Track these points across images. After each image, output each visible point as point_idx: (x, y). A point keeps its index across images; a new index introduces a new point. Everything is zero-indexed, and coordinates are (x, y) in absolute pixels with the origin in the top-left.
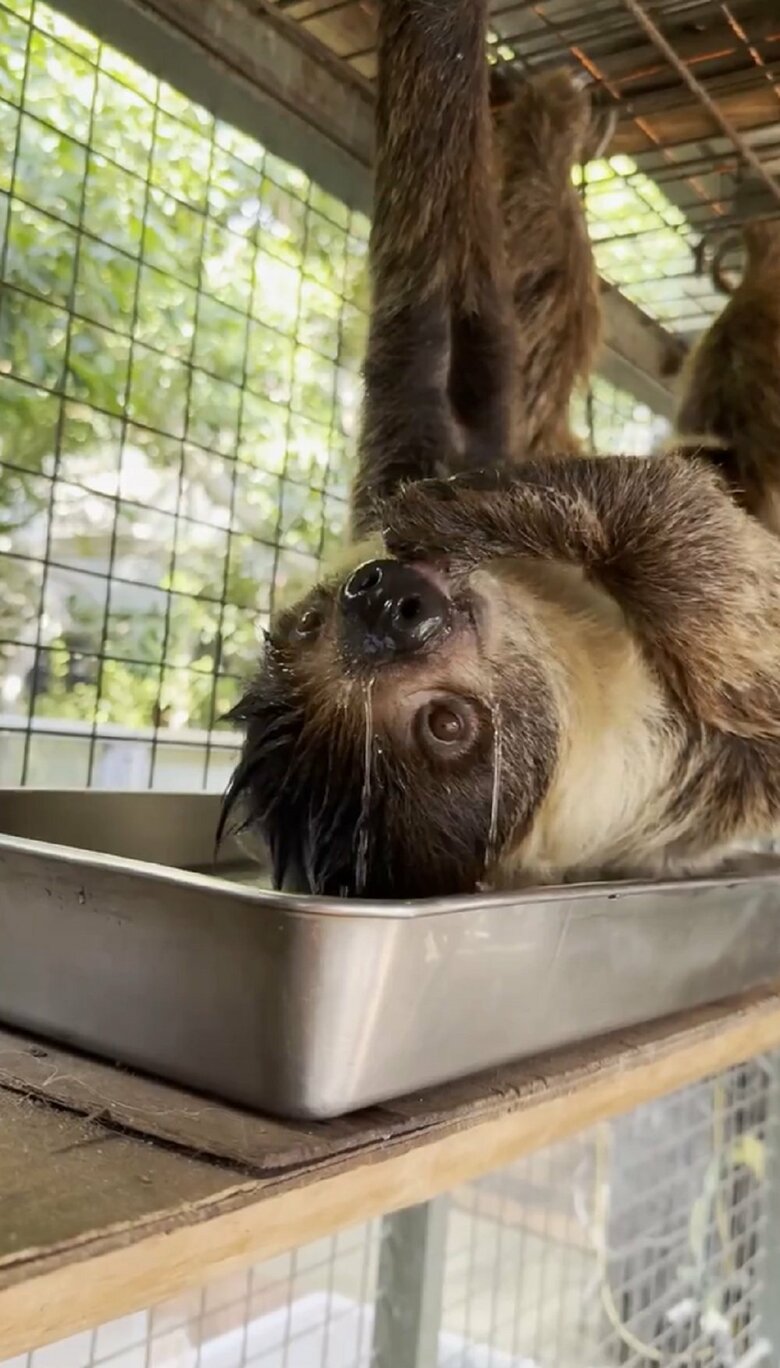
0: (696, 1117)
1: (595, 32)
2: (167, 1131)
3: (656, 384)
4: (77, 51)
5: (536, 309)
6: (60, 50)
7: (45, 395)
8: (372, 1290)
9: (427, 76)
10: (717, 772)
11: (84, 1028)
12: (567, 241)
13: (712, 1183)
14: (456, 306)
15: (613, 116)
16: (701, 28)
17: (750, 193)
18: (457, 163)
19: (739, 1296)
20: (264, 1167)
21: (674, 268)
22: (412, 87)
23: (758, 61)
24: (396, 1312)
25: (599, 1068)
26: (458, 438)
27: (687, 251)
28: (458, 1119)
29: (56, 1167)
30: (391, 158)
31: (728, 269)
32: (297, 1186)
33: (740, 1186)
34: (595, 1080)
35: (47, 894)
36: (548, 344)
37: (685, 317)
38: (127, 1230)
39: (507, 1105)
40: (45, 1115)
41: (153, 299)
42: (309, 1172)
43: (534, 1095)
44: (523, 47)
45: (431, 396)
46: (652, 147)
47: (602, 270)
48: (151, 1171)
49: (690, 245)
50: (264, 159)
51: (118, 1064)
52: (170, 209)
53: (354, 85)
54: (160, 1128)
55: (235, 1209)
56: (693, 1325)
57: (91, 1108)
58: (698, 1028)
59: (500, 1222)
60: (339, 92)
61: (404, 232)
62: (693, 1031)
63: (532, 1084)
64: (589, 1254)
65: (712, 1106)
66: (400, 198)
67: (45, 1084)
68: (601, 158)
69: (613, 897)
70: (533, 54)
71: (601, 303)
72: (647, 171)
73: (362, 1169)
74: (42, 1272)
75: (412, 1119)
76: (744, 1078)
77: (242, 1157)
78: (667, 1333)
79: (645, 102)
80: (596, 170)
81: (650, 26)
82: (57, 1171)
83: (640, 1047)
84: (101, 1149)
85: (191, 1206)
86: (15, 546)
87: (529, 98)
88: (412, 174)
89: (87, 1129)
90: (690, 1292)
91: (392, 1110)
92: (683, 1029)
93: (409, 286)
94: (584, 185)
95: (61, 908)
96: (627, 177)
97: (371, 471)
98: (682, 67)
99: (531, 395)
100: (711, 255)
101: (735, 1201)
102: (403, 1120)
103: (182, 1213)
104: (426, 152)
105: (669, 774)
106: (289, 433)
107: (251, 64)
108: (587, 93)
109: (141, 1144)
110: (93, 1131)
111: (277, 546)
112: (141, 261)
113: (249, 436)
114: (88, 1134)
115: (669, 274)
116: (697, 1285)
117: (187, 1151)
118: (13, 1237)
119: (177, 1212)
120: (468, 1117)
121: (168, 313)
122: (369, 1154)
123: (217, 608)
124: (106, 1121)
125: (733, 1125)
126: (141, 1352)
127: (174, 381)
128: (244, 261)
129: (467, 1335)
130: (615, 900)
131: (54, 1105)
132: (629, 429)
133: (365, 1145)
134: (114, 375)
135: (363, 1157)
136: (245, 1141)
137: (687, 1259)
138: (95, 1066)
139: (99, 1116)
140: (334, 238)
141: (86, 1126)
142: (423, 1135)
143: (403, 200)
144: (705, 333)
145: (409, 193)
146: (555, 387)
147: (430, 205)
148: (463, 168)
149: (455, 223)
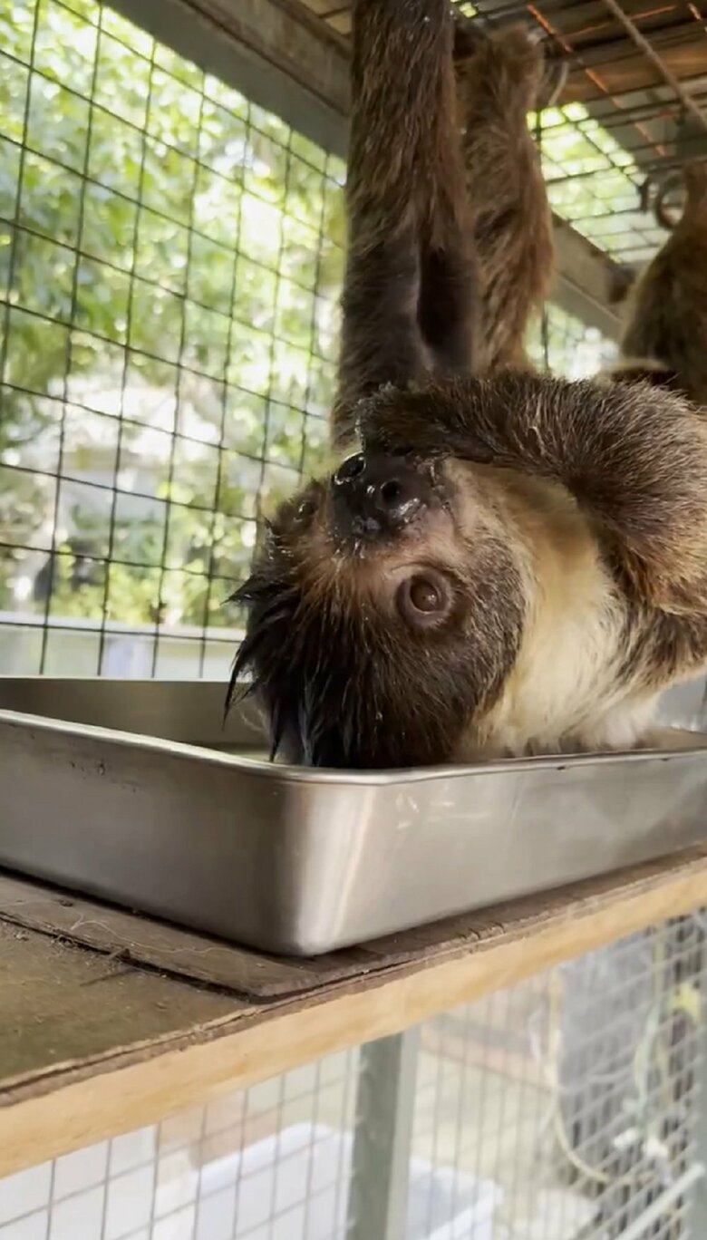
0: (638, 967)
2: (179, 965)
3: (605, 310)
5: (493, 245)
7: (48, 323)
8: (351, 1118)
9: (398, 37)
11: (104, 881)
12: (523, 182)
13: (652, 1027)
14: (425, 244)
15: (566, 68)
17: (690, 136)
18: (424, 115)
19: (676, 1126)
20: (261, 995)
21: (619, 204)
22: (384, 47)
23: (698, 16)
24: (373, 1136)
25: (549, 917)
26: (426, 358)
27: (633, 190)
28: (426, 959)
29: (84, 996)
30: (365, 112)
31: (670, 205)
32: (291, 1012)
33: (679, 1028)
34: (546, 926)
35: (71, 767)
36: (505, 277)
37: (632, 249)
38: (147, 1047)
39: (467, 946)
40: (73, 954)
41: (149, 235)
42: (300, 1000)
43: (493, 938)
44: (486, 5)
45: (403, 321)
46: (601, 95)
47: (555, 206)
48: (166, 998)
49: (636, 185)
51: (134, 912)
52: (161, 151)
53: (330, 41)
55: (238, 1030)
56: (635, 1151)
57: (113, 947)
58: (638, 883)
59: (462, 1061)
60: (317, 48)
61: (378, 177)
62: (631, 885)
63: (491, 929)
64: (543, 1090)
65: (654, 959)
66: (374, 147)
67: (73, 928)
68: (553, 106)
69: (562, 768)
70: (495, 11)
72: (600, 117)
73: (346, 999)
75: (388, 957)
76: (681, 928)
77: (244, 986)
78: (611, 1158)
79: (595, 54)
80: (550, 117)
82: (85, 999)
83: (586, 900)
84: (122, 981)
85: (201, 1028)
86: (23, 459)
87: (490, 53)
88: (385, 125)
89: (111, 965)
90: (633, 1122)
91: (371, 949)
93: (382, 226)
94: (538, 130)
95: (84, 778)
96: (579, 123)
97: (349, 390)
98: (628, 23)
99: (491, 322)
100: (654, 192)
101: (674, 1041)
102: (380, 958)
103: (193, 1034)
104: (397, 106)
106: (272, 353)
108: (542, 47)
109: (156, 976)
110: (115, 966)
111: (263, 461)
112: (139, 204)
113: (235, 358)
114: (110, 969)
115: (616, 210)
116: (640, 1115)
117: (196, 983)
118: (52, 1051)
119: (189, 1032)
120: (435, 956)
121: (160, 246)
122: (351, 986)
123: (209, 516)
124: (126, 958)
125: (673, 975)
126: (149, 1171)
127: (167, 308)
128: (230, 197)
129: (434, 1159)
130: (563, 771)
131: (81, 946)
132: (582, 350)
133: (346, 979)
134: (114, 305)
135: (345, 988)
136: (245, 973)
137: (631, 1093)
138: (115, 913)
139: (120, 955)
140: (310, 177)
141: (109, 963)
142: (397, 971)
143: (377, 148)
144: (649, 264)
145: (381, 144)
146: (512, 315)
147: (401, 152)
148: (430, 119)
149: (423, 171)
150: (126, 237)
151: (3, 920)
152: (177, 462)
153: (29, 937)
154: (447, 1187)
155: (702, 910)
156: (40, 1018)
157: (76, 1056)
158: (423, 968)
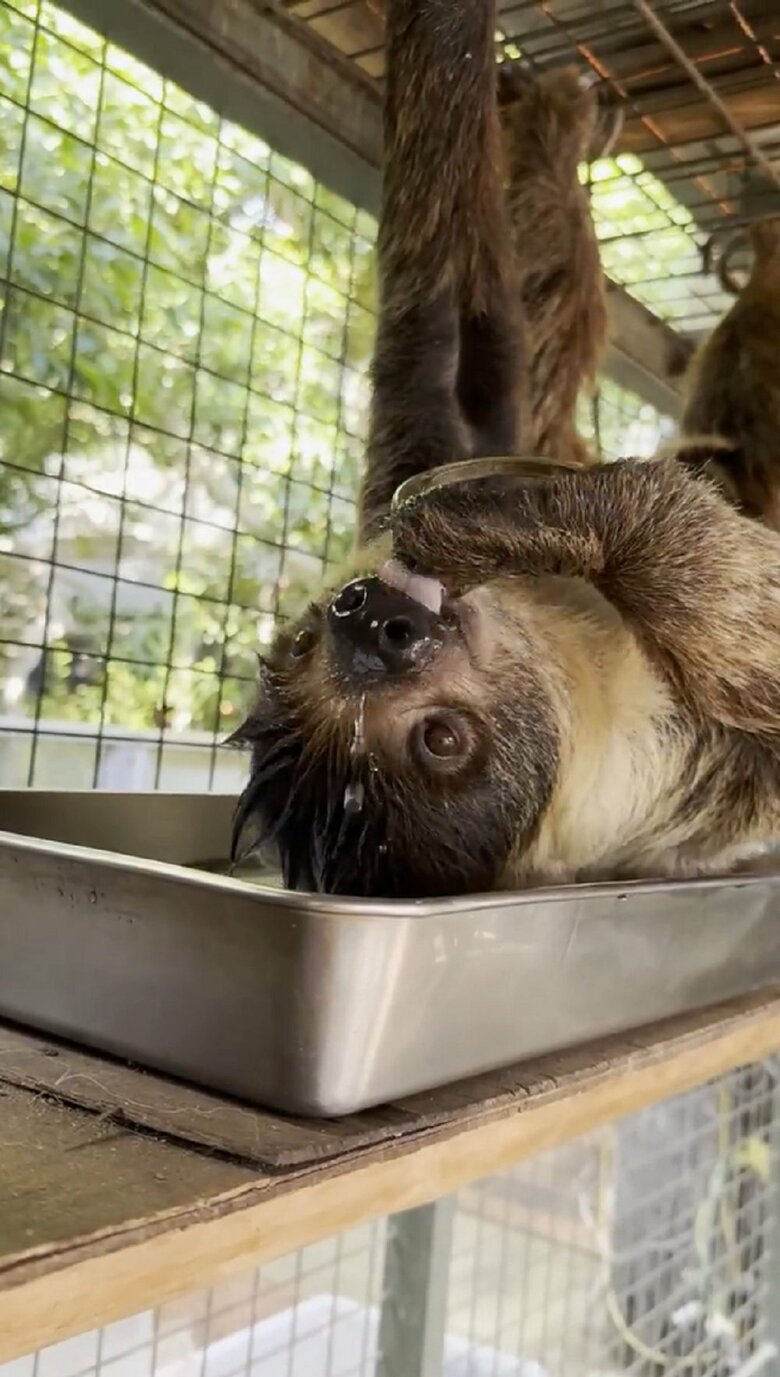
0: (700, 1120)
1: (603, 30)
2: (181, 1128)
3: (662, 384)
5: (542, 309)
6: (64, 47)
7: (48, 393)
8: (378, 1292)
9: (436, 75)
10: (727, 771)
12: (574, 240)
13: (717, 1186)
14: (465, 306)
16: (708, 26)
17: (756, 192)
18: (465, 164)
19: (744, 1299)
20: (277, 1164)
21: (679, 268)
22: (421, 86)
23: (767, 59)
24: (402, 1314)
25: (608, 1068)
26: (466, 439)
27: (693, 250)
28: (468, 1119)
29: (71, 1164)
30: (398, 160)
32: (310, 1183)
33: (745, 1188)
34: (604, 1079)
35: (59, 894)
36: (555, 344)
37: (693, 316)
38: (142, 1227)
39: (517, 1104)
40: (59, 1113)
41: (158, 300)
42: (321, 1169)
43: (544, 1094)
44: (531, 46)
45: (440, 396)
46: (659, 146)
47: (608, 269)
48: (165, 1168)
49: (697, 244)
50: (269, 159)
51: (130, 1063)
52: (173, 207)
53: (361, 84)
54: (174, 1126)
55: (248, 1206)
56: (697, 1328)
57: (104, 1106)
58: (707, 1028)
59: (504, 1225)
60: (346, 91)
61: (413, 231)
62: (701, 1031)
63: (541, 1083)
64: (595, 1257)
65: (718, 1110)
66: (409, 197)
67: (57, 1083)
69: (623, 896)
70: (541, 52)
71: (608, 302)
72: (656, 170)
73: (375, 1166)
74: (59, 1267)
75: (423, 1117)
76: (750, 1079)
77: (255, 1153)
78: (672, 1336)
79: (652, 100)
80: (602, 169)
81: (658, 25)
82: (72, 1168)
83: (649, 1048)
84: (115, 1147)
85: (205, 1203)
86: (17, 546)
87: (537, 97)
88: (421, 173)
89: (101, 1127)
90: (695, 1295)
91: (404, 1109)
92: (692, 1029)
93: (417, 287)
94: (590, 184)
95: (73, 907)
96: (634, 176)
97: (379, 472)
98: (690, 66)
99: (538, 395)
100: (718, 254)
101: (741, 1204)
102: (414, 1118)
103: (197, 1210)
104: (434, 152)
105: (680, 773)
106: (293, 431)
107: (257, 63)
108: (594, 92)
109: (154, 1141)
110: (107, 1128)
111: (283, 547)
112: (146, 261)
113: (252, 436)
114: (101, 1132)
115: (675, 273)
116: (701, 1288)
117: (199, 1149)
118: (30, 1232)
119: (191, 1208)
120: (479, 1115)
121: (171, 313)
122: (381, 1152)
123: (221, 609)
124: (119, 1119)
125: (739, 1128)
127: (178, 381)
128: (249, 260)
129: (471, 1337)
130: (624, 899)
131: (67, 1104)
132: (635, 429)
133: (377, 1143)
134: (118, 375)
135: (375, 1155)
136: (257, 1138)
137: (691, 1261)
138: (107, 1064)
139: (112, 1114)
140: (337, 236)
141: (99, 1124)
142: (434, 1133)
143: (411, 200)
144: (712, 333)
145: (417, 194)
146: (562, 387)
147: (438, 205)
148: (471, 168)
149: (463, 225)
150: (132, 304)
152: (186, 549)
153: (7, 1092)
154: (486, 1369)
155: (773, 1057)
156: (17, 1190)
157: (56, 1238)
158: (465, 1130)
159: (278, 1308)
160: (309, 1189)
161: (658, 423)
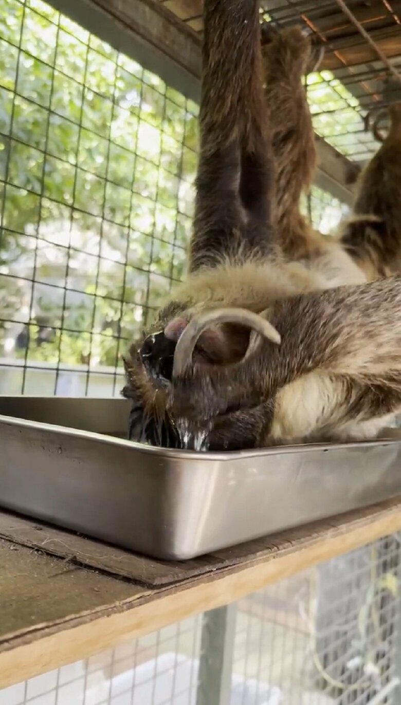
0: (361, 565)
1: (313, 7)
2: (106, 566)
3: (344, 188)
4: (42, 14)
5: (282, 150)
6: (34, 14)
7: (26, 193)
8: (198, 651)
9: (229, 32)
11: (62, 516)
12: (299, 114)
13: (370, 598)
14: (244, 149)
15: (323, 50)
16: (368, 5)
17: (392, 90)
18: (244, 76)
19: (384, 655)
20: (154, 584)
21: (351, 128)
22: (222, 37)
23: (398, 22)
24: (210, 662)
25: (318, 537)
26: (244, 216)
27: (359, 119)
28: (249, 561)
29: (51, 584)
30: (210, 74)
32: (170, 594)
33: (384, 599)
34: (315, 543)
35: (42, 449)
36: (289, 168)
37: (359, 153)
38: (89, 615)
39: (273, 554)
40: (44, 559)
41: (85, 145)
42: (176, 586)
43: (286, 550)
44: (276, 15)
45: (230, 195)
46: (343, 66)
47: (316, 129)
48: (99, 586)
49: (361, 116)
50: (142, 72)
51: (78, 534)
52: (91, 96)
53: (189, 34)
54: (103, 564)
55: (140, 605)
56: (359, 670)
57: (67, 555)
59: (262, 618)
60: (181, 38)
61: (217, 111)
62: (365, 519)
63: (284, 544)
64: (307, 635)
65: (370, 559)
66: (215, 94)
67: (43, 543)
68: (315, 72)
69: (326, 450)
70: (282, 19)
71: (316, 146)
72: (341, 78)
73: (202, 585)
74: (47, 635)
75: (227, 561)
76: (386, 543)
77: (144, 579)
78: (347, 674)
79: (340, 42)
80: (312, 78)
82: (53, 586)
83: (338, 527)
84: (73, 575)
85: (120, 603)
86: (11, 271)
87: (280, 41)
88: (222, 81)
89: (66, 565)
90: (359, 653)
91: (217, 556)
92: (360, 518)
93: (220, 139)
94: (306, 86)
95: (50, 456)
96: (329, 81)
97: (200, 234)
98: (359, 25)
99: (280, 194)
100: (372, 121)
101: (382, 607)
102: (222, 561)
103: (115, 607)
104: (228, 70)
106: (153, 213)
107: (137, 24)
108: (310, 38)
109: (93, 572)
110: (69, 566)
111: (148, 272)
112: (80, 126)
113: (134, 214)
114: (66, 568)
115: (350, 131)
116: (362, 650)
117: (115, 576)
118: (33, 618)
119: (113, 606)
120: (254, 560)
121: (89, 151)
122: (206, 578)
124: (74, 561)
125: (381, 569)
126: (82, 681)
127: (93, 186)
128: (131, 124)
129: (245, 674)
130: (327, 452)
131: (48, 554)
132: (328, 210)
133: (203, 574)
134: (63, 183)
135: (202, 580)
136: (144, 571)
137: (356, 636)
138: (67, 534)
139: (71, 559)
140: (175, 111)
141: (64, 564)
142: (232, 569)
143: (217, 95)
145: (220, 91)
146: (292, 190)
147: (230, 98)
148: (247, 78)
149: (243, 107)
150: (72, 147)
151: (2, 538)
152: (100, 273)
153: (18, 548)
154: (252, 690)
155: (398, 533)
156: (26, 597)
157: (47, 621)
158: (247, 568)
159: (147, 659)
160: (170, 596)
161: (340, 207)
